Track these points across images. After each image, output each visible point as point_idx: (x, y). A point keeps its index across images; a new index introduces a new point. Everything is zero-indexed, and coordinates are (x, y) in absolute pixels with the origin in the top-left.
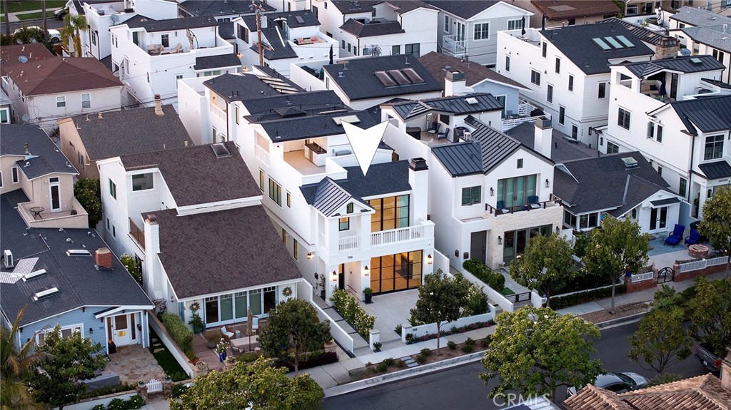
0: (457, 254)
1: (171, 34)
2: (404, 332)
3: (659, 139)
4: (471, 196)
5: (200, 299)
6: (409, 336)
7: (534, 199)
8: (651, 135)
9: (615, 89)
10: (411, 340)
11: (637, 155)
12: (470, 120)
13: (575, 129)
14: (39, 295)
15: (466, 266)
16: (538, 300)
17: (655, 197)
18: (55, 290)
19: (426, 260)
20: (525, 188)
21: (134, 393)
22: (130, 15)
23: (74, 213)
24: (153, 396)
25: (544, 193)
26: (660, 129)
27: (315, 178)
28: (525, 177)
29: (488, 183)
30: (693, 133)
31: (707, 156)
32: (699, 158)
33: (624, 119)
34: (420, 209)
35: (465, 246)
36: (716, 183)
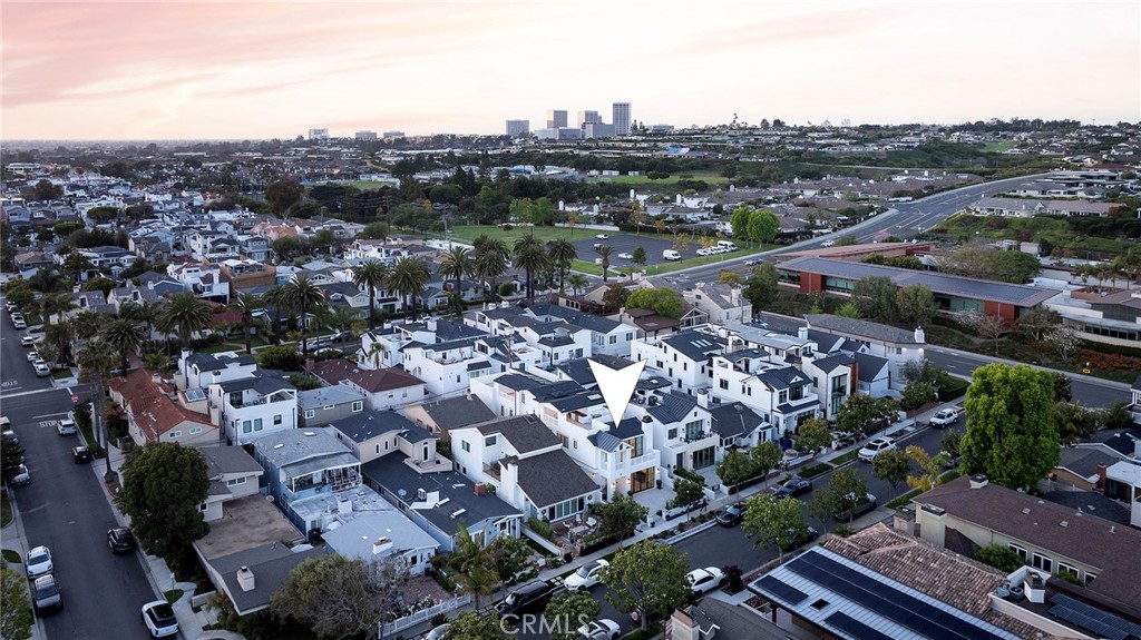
0: (669, 466)
1: (448, 352)
2: (664, 515)
3: (749, 394)
4: (673, 434)
5: (547, 508)
6: (667, 516)
7: (702, 432)
8: (744, 392)
9: (716, 368)
10: (669, 518)
11: (739, 403)
12: (656, 392)
13: (690, 391)
14: (455, 514)
15: (675, 472)
16: (725, 489)
17: (761, 426)
18: (463, 510)
19: (657, 471)
20: (697, 426)
21: (531, 568)
22: (409, 342)
23: (438, 462)
24: (541, 568)
25: (707, 429)
26: (749, 389)
27: (594, 432)
28: (697, 422)
29: (681, 426)
30: (773, 391)
31: (781, 402)
32: (776, 403)
33: (724, 384)
34: (648, 444)
35: (674, 462)
36: (787, 415)
